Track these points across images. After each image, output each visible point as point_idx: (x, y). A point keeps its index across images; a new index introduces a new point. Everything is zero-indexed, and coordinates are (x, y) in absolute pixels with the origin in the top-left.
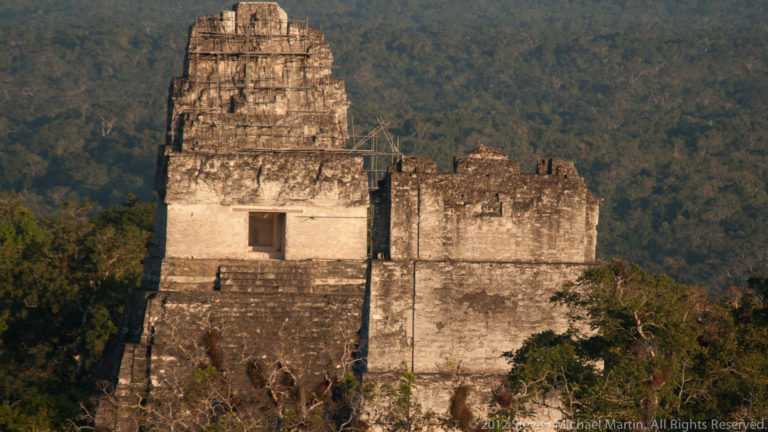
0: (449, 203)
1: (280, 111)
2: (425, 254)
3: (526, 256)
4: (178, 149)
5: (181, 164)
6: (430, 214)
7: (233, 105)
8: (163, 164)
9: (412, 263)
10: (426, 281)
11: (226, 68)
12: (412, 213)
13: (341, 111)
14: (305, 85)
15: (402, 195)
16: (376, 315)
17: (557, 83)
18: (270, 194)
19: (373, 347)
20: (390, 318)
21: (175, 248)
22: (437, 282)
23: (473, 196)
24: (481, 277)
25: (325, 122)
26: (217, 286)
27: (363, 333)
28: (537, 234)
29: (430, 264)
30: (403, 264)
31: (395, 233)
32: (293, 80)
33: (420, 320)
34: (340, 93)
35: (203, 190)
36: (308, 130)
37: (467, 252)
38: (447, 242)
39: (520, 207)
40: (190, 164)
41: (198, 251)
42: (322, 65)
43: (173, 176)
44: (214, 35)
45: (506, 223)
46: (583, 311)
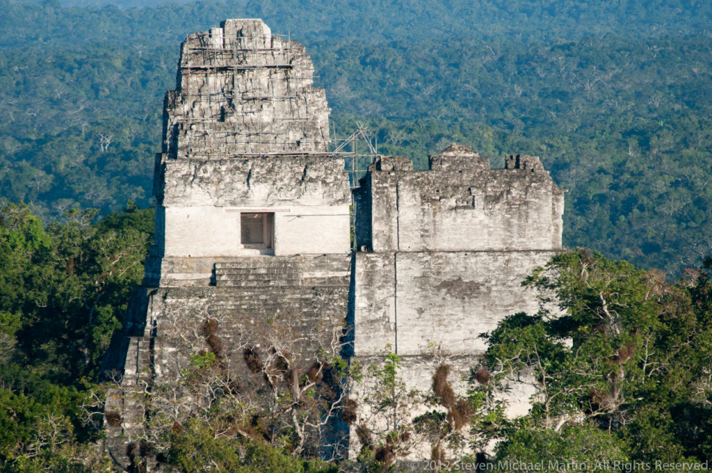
0: (425, 198)
1: (266, 117)
2: (404, 246)
3: (498, 245)
4: (174, 156)
5: (176, 170)
6: (409, 207)
7: (223, 115)
8: (160, 170)
9: (393, 255)
10: (407, 270)
11: (216, 81)
12: (392, 207)
13: (323, 118)
14: (289, 95)
15: (382, 191)
16: (361, 303)
17: (519, 90)
19: (359, 333)
20: (374, 306)
21: (173, 247)
22: (417, 271)
23: (446, 190)
24: (455, 267)
25: (308, 128)
26: (213, 282)
27: (350, 318)
28: (508, 224)
29: (409, 254)
30: (385, 255)
31: (376, 227)
32: (278, 89)
33: (402, 307)
34: (320, 99)
35: (197, 193)
36: (294, 136)
37: (442, 242)
38: (425, 234)
39: (490, 200)
40: (185, 169)
41: (196, 250)
42: (304, 73)
43: (170, 180)
44: (203, 49)
45: (479, 215)
46: (552, 294)
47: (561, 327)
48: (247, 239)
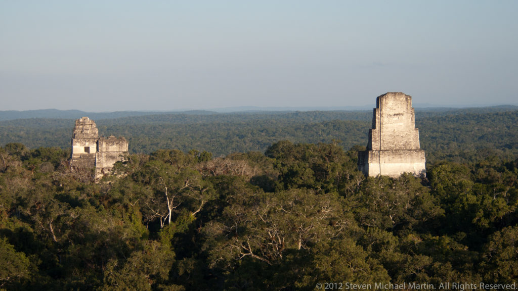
0: (107, 144)
1: (88, 132)
2: (104, 151)
3: (118, 151)
4: (74, 138)
5: (75, 140)
6: (104, 145)
7: (82, 132)
8: (72, 140)
9: (102, 152)
10: (104, 155)
11: (81, 127)
12: (101, 145)
13: (97, 132)
14: (92, 129)
15: (100, 143)
16: (97, 160)
18: (87, 144)
19: (97, 164)
20: (99, 160)
21: (74, 152)
22: (105, 155)
23: (110, 142)
24: (112, 154)
25: (95, 134)
26: (80, 157)
27: (95, 163)
28: (119, 147)
29: (104, 152)
30: (101, 152)
31: (99, 148)
32: (90, 128)
33: (103, 159)
34: (97, 130)
35: (78, 144)
36: (92, 135)
37: (110, 150)
38: (107, 149)
39: (117, 144)
40: (76, 140)
41: (77, 153)
42: (94, 126)
43: (74, 142)
44: (79, 122)
45: (115, 146)
46: (123, 158)
47: (125, 163)
48: (86, 151)
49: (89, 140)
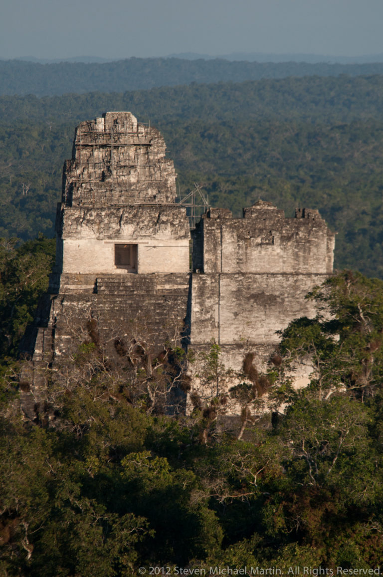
0: (240, 237)
1: (133, 180)
2: (226, 270)
3: (289, 270)
4: (69, 204)
5: (71, 214)
6: (229, 245)
7: (103, 177)
8: (60, 214)
9: (217, 275)
10: (227, 286)
11: (99, 154)
12: (217, 244)
13: (172, 180)
14: (148, 164)
15: (210, 232)
16: (195, 308)
17: (309, 156)
18: (127, 233)
19: (194, 328)
20: (205, 310)
21: (69, 267)
22: (234, 287)
23: (255, 231)
24: (262, 283)
25: (162, 186)
26: (95, 291)
27: (187, 320)
28: (296, 256)
29: (229, 275)
30: (212, 276)
31: (206, 256)
32: (141, 160)
33: (223, 311)
34: (171, 168)
35: (86, 231)
36: (151, 192)
37: (252, 268)
38: (240, 262)
39: (285, 239)
40: (77, 214)
41: (83, 269)
42: (159, 150)
43: (67, 222)
44: (91, 132)
45: (277, 249)
46: (325, 305)
47: (332, 327)
48: (119, 262)
49: (133, 213)
